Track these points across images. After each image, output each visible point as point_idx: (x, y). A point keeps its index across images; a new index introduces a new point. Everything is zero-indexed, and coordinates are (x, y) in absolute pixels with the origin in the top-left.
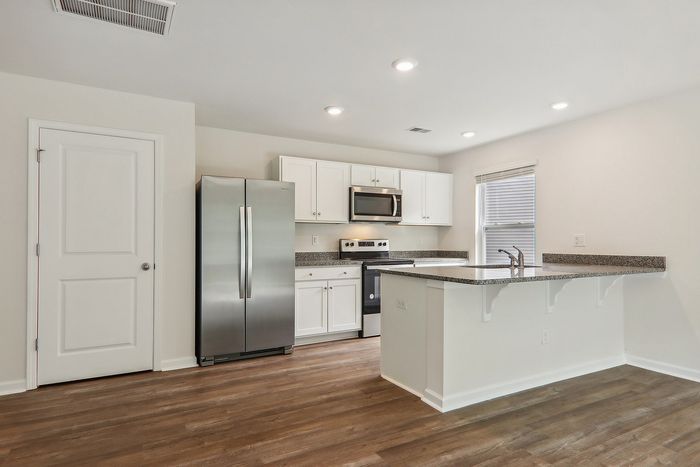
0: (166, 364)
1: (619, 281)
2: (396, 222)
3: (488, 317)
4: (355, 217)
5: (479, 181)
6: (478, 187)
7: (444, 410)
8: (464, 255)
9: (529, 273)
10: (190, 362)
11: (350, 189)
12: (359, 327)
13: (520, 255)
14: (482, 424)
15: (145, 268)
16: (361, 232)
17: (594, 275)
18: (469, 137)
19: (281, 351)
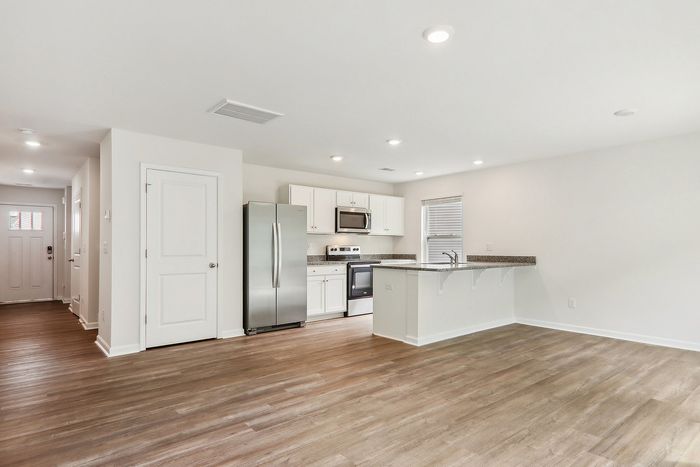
0: (225, 334)
1: (512, 270)
2: (367, 233)
3: (441, 292)
4: (339, 230)
5: (424, 205)
6: (423, 208)
7: (419, 345)
8: (413, 257)
9: (460, 266)
10: (240, 332)
11: (336, 209)
12: (345, 310)
13: (456, 255)
14: (440, 349)
15: (212, 266)
16: (340, 241)
17: (497, 267)
18: (420, 174)
19: (298, 325)
